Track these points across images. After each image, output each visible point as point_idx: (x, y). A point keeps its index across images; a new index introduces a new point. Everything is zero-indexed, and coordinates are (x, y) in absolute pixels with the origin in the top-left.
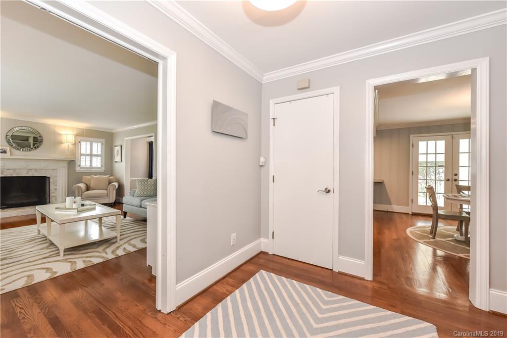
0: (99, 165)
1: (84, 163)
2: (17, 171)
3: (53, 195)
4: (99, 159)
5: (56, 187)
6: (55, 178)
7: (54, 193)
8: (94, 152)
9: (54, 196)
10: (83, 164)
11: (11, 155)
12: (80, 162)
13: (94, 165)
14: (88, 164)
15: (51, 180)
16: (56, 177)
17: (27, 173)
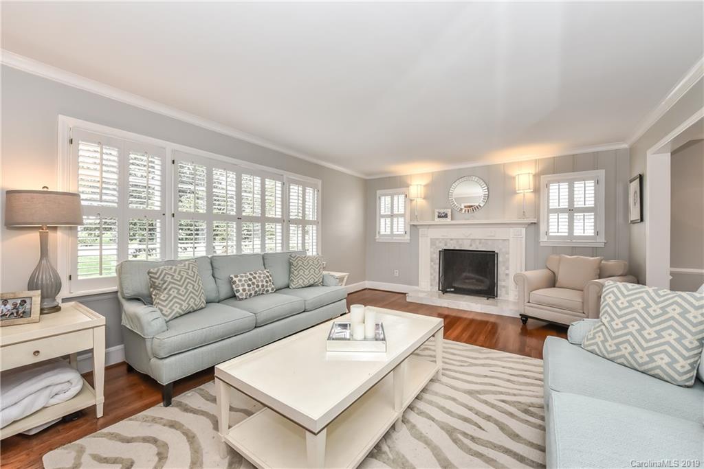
0: (590, 232)
1: (557, 227)
2: (460, 242)
3: (503, 284)
4: (590, 218)
5: (507, 272)
6: (507, 256)
7: (504, 281)
8: (579, 203)
9: (504, 287)
10: (553, 231)
11: (452, 220)
12: (548, 226)
13: (578, 232)
14: (564, 231)
15: (500, 259)
16: (508, 253)
17: (471, 245)
